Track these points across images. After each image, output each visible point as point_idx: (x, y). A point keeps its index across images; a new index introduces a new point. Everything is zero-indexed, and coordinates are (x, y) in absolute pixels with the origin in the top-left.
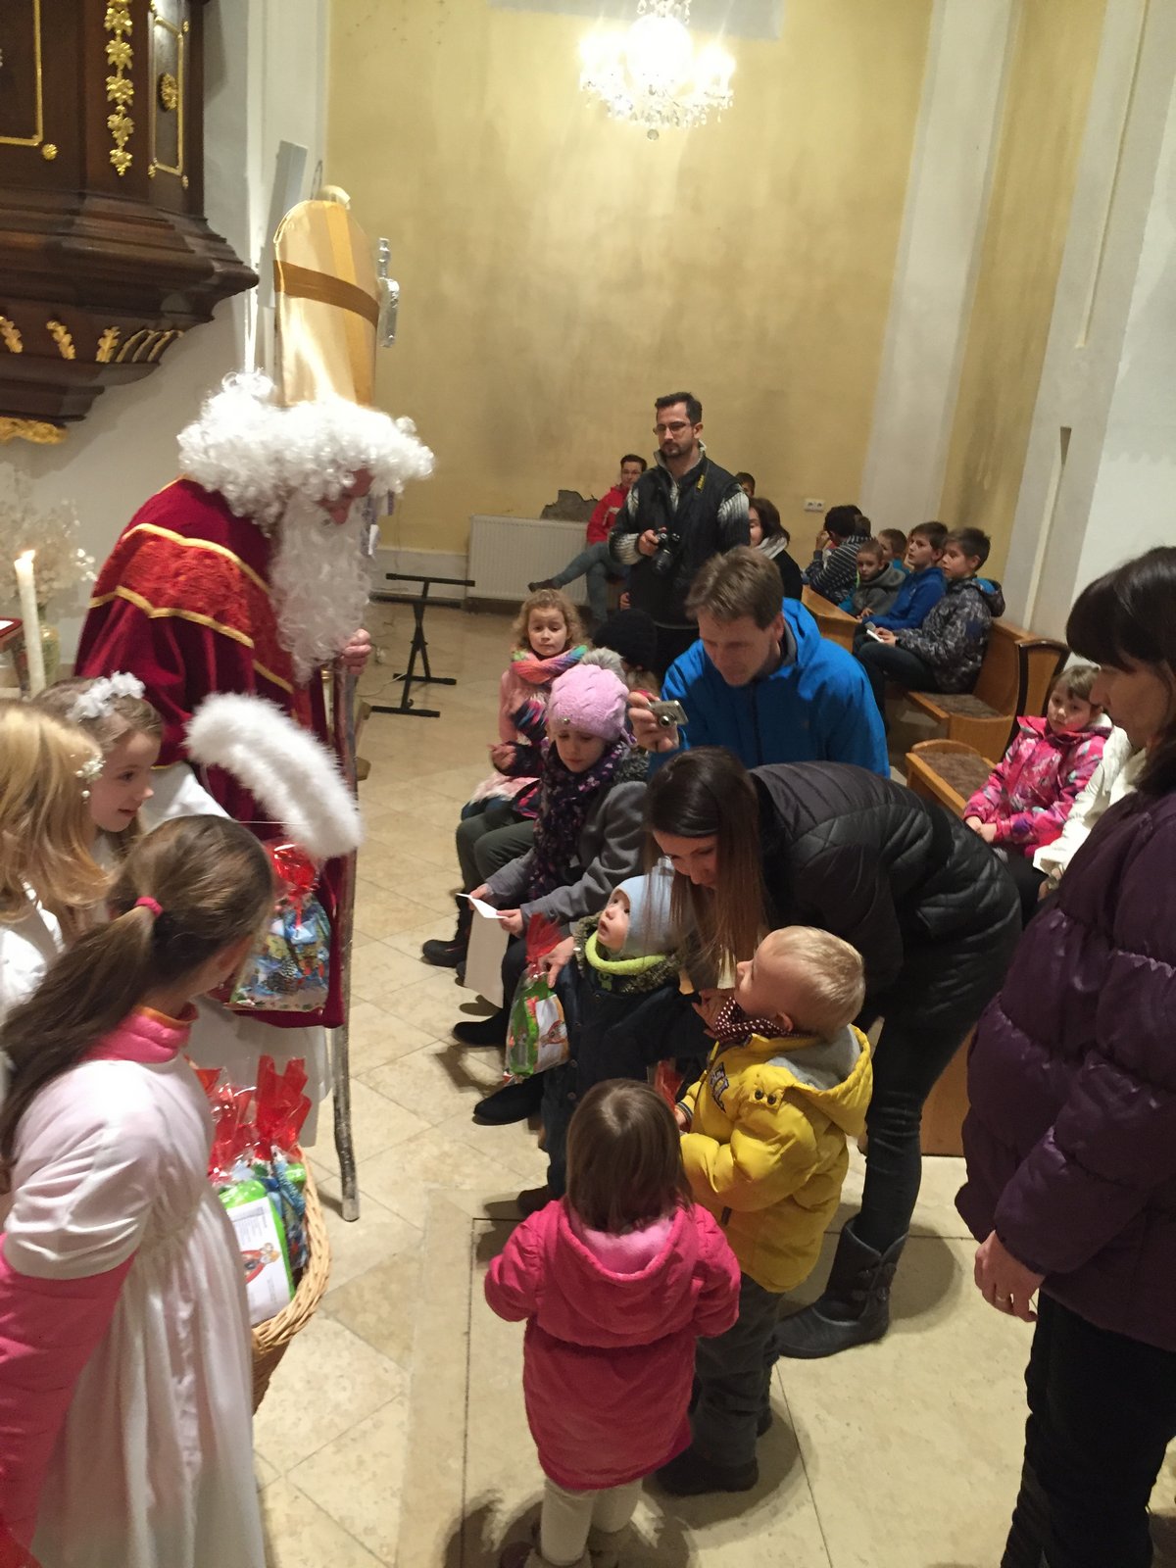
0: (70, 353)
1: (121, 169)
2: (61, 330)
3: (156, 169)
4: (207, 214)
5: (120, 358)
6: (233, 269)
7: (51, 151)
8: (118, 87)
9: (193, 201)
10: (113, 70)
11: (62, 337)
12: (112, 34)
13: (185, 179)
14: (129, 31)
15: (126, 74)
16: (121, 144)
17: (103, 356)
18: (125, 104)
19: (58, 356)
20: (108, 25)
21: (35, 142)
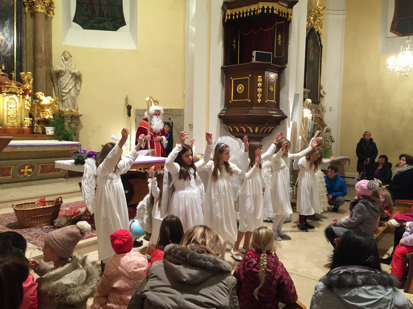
0: (252, 131)
1: (259, 102)
2: (250, 128)
3: (267, 101)
4: (280, 107)
5: (261, 132)
6: (283, 116)
7: (249, 101)
8: (260, 90)
9: (277, 105)
10: (259, 87)
11: (251, 129)
12: (259, 82)
13: (275, 102)
14: (261, 81)
15: (261, 88)
16: (259, 98)
17: (256, 131)
18: (260, 92)
19: (250, 132)
20: (258, 81)
21: (248, 100)
